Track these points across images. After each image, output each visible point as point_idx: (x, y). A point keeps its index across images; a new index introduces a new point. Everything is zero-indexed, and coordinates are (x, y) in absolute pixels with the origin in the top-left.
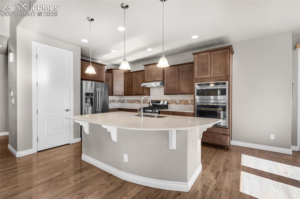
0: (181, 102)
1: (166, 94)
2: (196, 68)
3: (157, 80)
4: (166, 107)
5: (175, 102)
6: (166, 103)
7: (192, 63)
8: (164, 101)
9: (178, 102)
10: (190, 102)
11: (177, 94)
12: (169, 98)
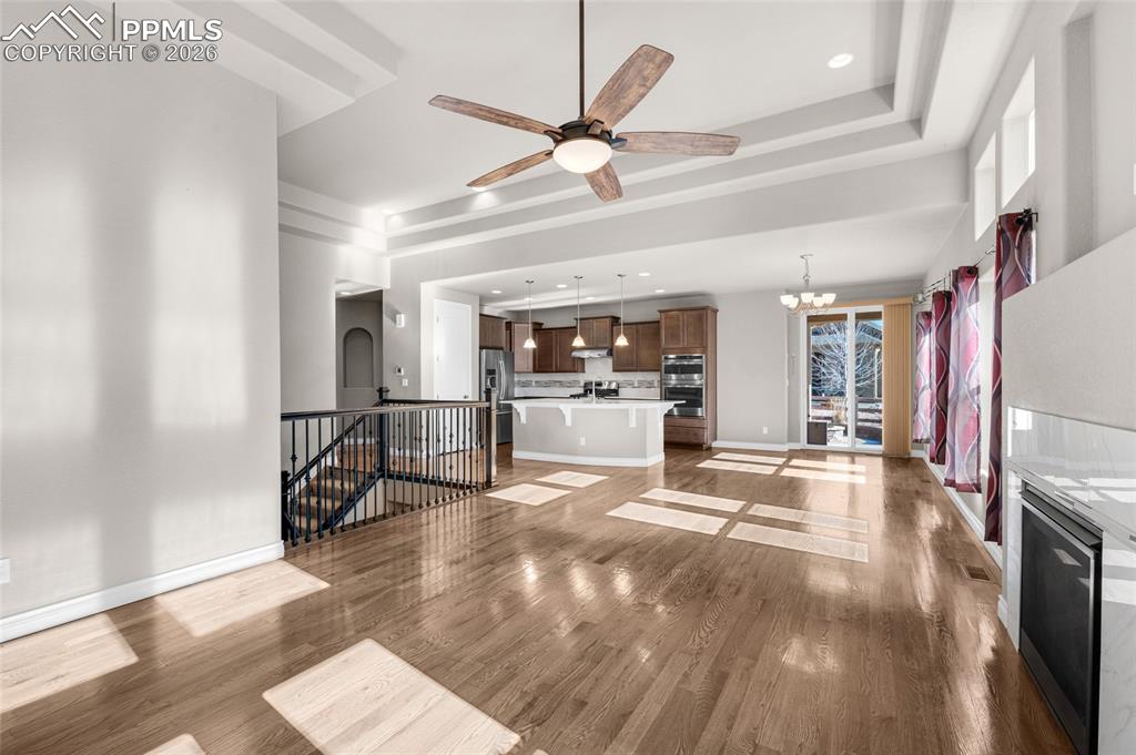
0: (641, 384)
1: (615, 370)
2: (663, 332)
3: (600, 345)
4: (616, 392)
5: (631, 384)
6: (613, 386)
7: (658, 322)
8: (610, 383)
9: (636, 385)
10: (656, 384)
11: (636, 371)
12: (620, 377)
